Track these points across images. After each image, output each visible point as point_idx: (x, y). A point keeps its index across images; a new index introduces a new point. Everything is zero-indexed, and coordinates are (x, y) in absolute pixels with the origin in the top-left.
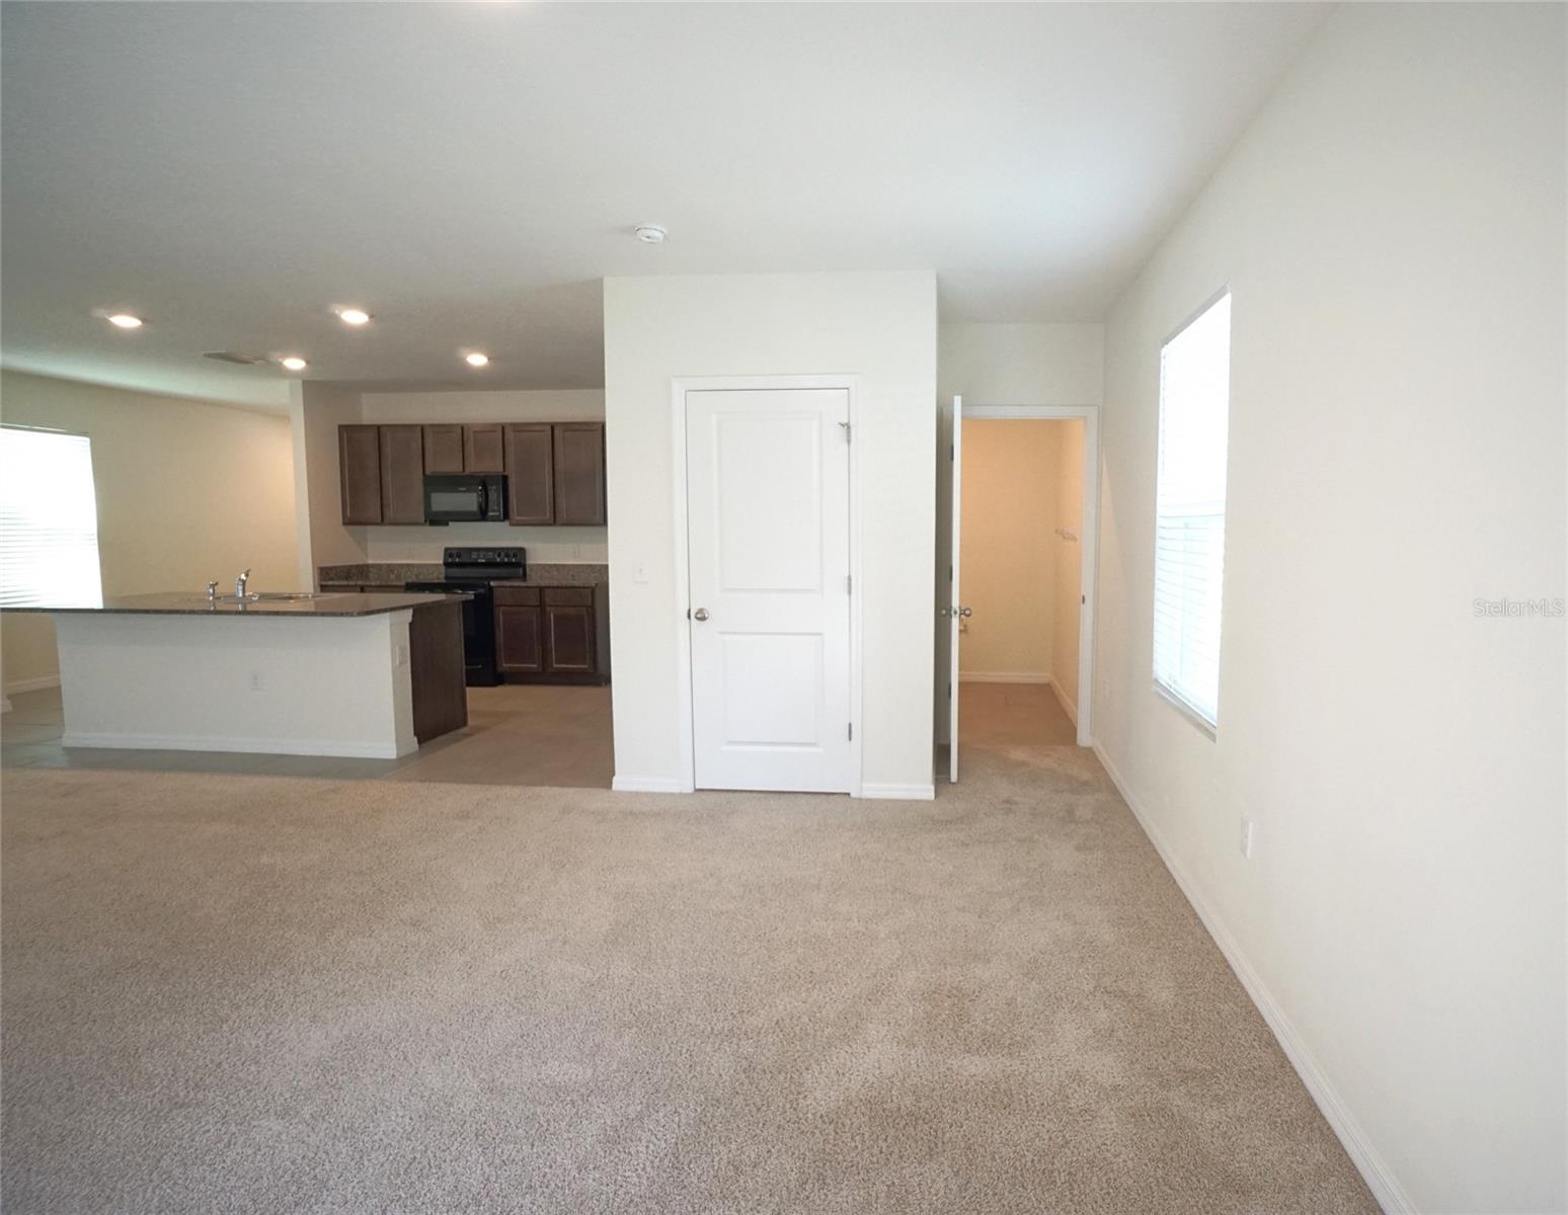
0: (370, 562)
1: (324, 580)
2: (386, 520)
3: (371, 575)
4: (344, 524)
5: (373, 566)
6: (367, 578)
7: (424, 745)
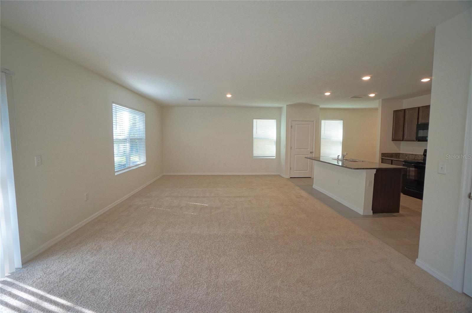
0: (401, 152)
1: (383, 157)
2: (404, 140)
3: (400, 156)
4: (392, 140)
5: (401, 153)
6: (399, 158)
7: (374, 214)
